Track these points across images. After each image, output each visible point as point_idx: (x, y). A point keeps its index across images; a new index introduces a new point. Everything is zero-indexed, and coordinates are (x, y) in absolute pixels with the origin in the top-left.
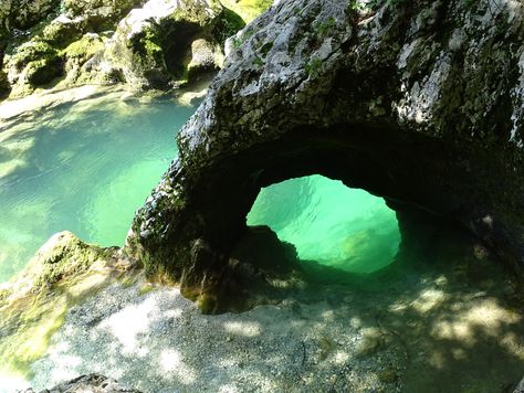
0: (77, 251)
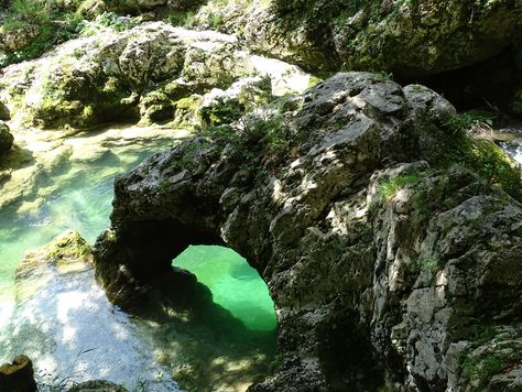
0: (76, 244)
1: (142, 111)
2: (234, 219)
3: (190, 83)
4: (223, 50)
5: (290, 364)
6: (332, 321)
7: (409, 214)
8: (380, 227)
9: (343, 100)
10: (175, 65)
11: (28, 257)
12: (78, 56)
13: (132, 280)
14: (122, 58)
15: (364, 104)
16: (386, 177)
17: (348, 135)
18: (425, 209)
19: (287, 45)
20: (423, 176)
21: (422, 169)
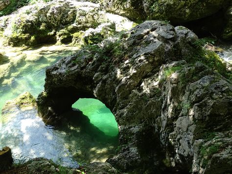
0: (29, 98)
1: (57, 38)
2: (100, 86)
3: (79, 26)
4: (94, 11)
5: (124, 150)
6: (143, 131)
7: (177, 84)
8: (164, 90)
9: (148, 33)
10: (72, 17)
11: (7, 104)
12: (28, 13)
13: (54, 114)
14: (48, 14)
15: (157, 35)
16: (167, 67)
17: (150, 49)
18: (184, 82)
19: (122, 8)
20: (183, 67)
21: (183, 64)
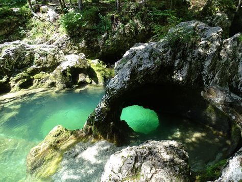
0: (65, 131)
1: (11, 85)
3: (39, 67)
4: (54, 51)
10: (29, 60)
14: (1, 58)
19: (77, 48)
